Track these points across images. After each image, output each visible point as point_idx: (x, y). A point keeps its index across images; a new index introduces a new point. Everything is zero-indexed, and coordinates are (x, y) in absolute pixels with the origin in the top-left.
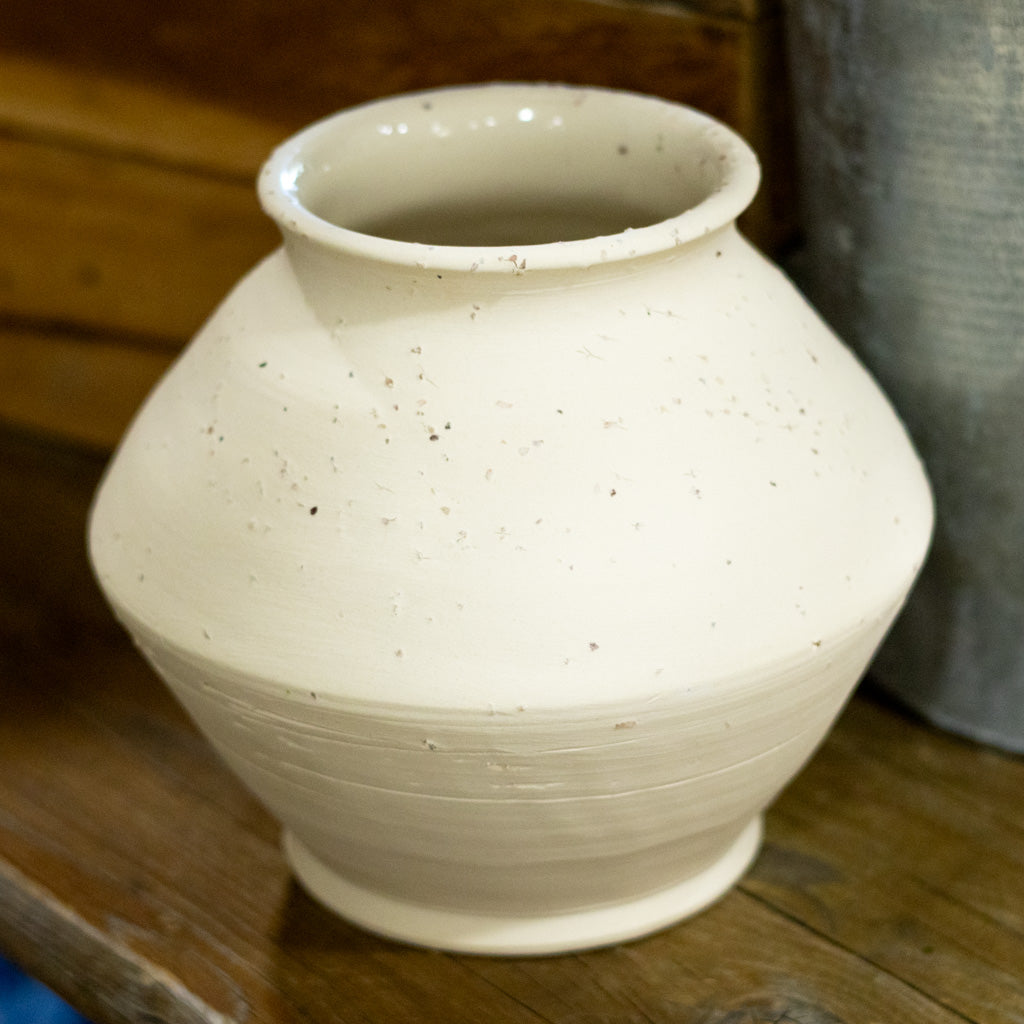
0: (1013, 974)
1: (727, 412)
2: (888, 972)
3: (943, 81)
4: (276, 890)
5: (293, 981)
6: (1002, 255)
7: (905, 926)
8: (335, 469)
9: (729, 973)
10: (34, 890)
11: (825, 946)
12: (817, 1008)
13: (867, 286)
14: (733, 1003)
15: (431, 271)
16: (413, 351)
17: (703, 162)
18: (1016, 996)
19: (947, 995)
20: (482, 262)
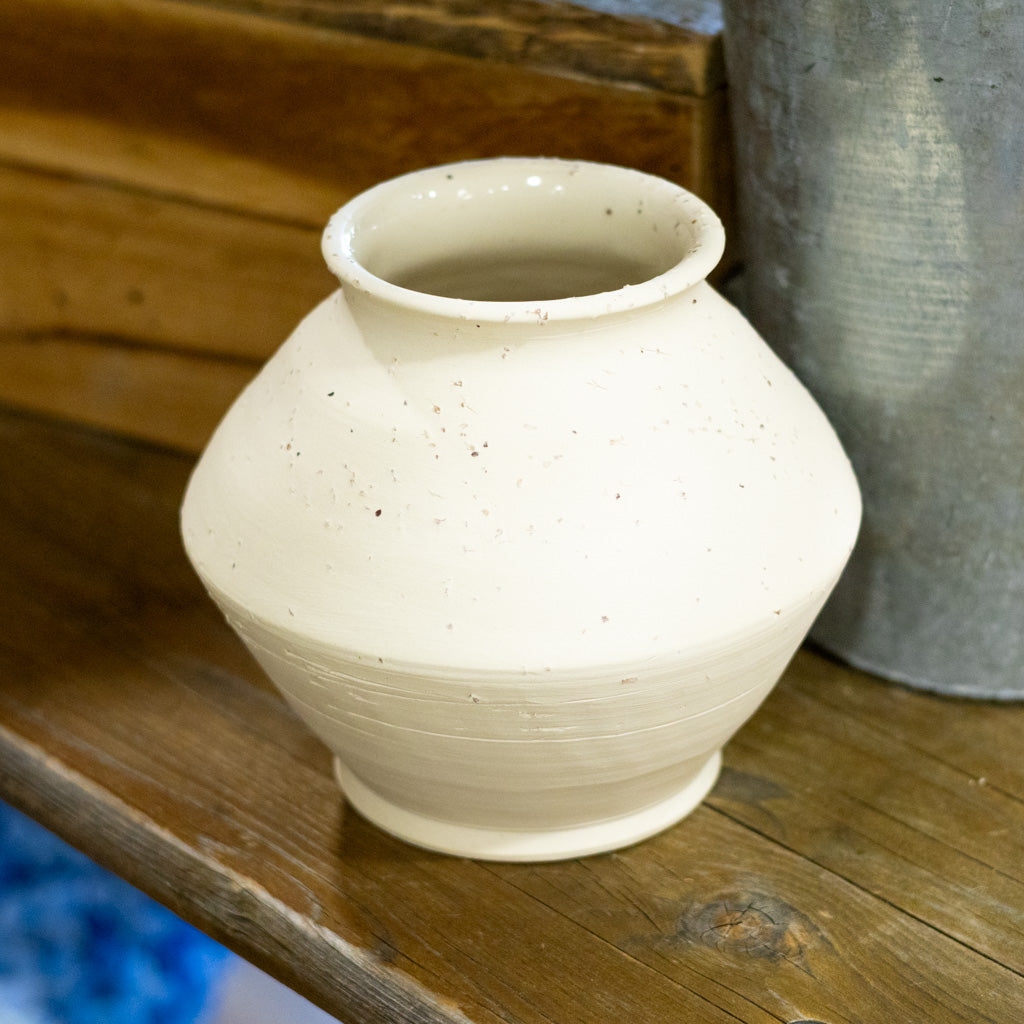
0: (928, 870)
1: (705, 429)
2: (829, 870)
3: (867, 156)
4: (332, 811)
5: (355, 886)
6: (913, 294)
7: (840, 832)
8: (395, 480)
9: (703, 873)
10: (136, 816)
11: (778, 850)
12: (776, 900)
13: (801, 316)
14: (709, 897)
15: (471, 322)
16: (456, 384)
17: (677, 225)
18: (932, 888)
19: (878, 887)
20: (513, 315)
